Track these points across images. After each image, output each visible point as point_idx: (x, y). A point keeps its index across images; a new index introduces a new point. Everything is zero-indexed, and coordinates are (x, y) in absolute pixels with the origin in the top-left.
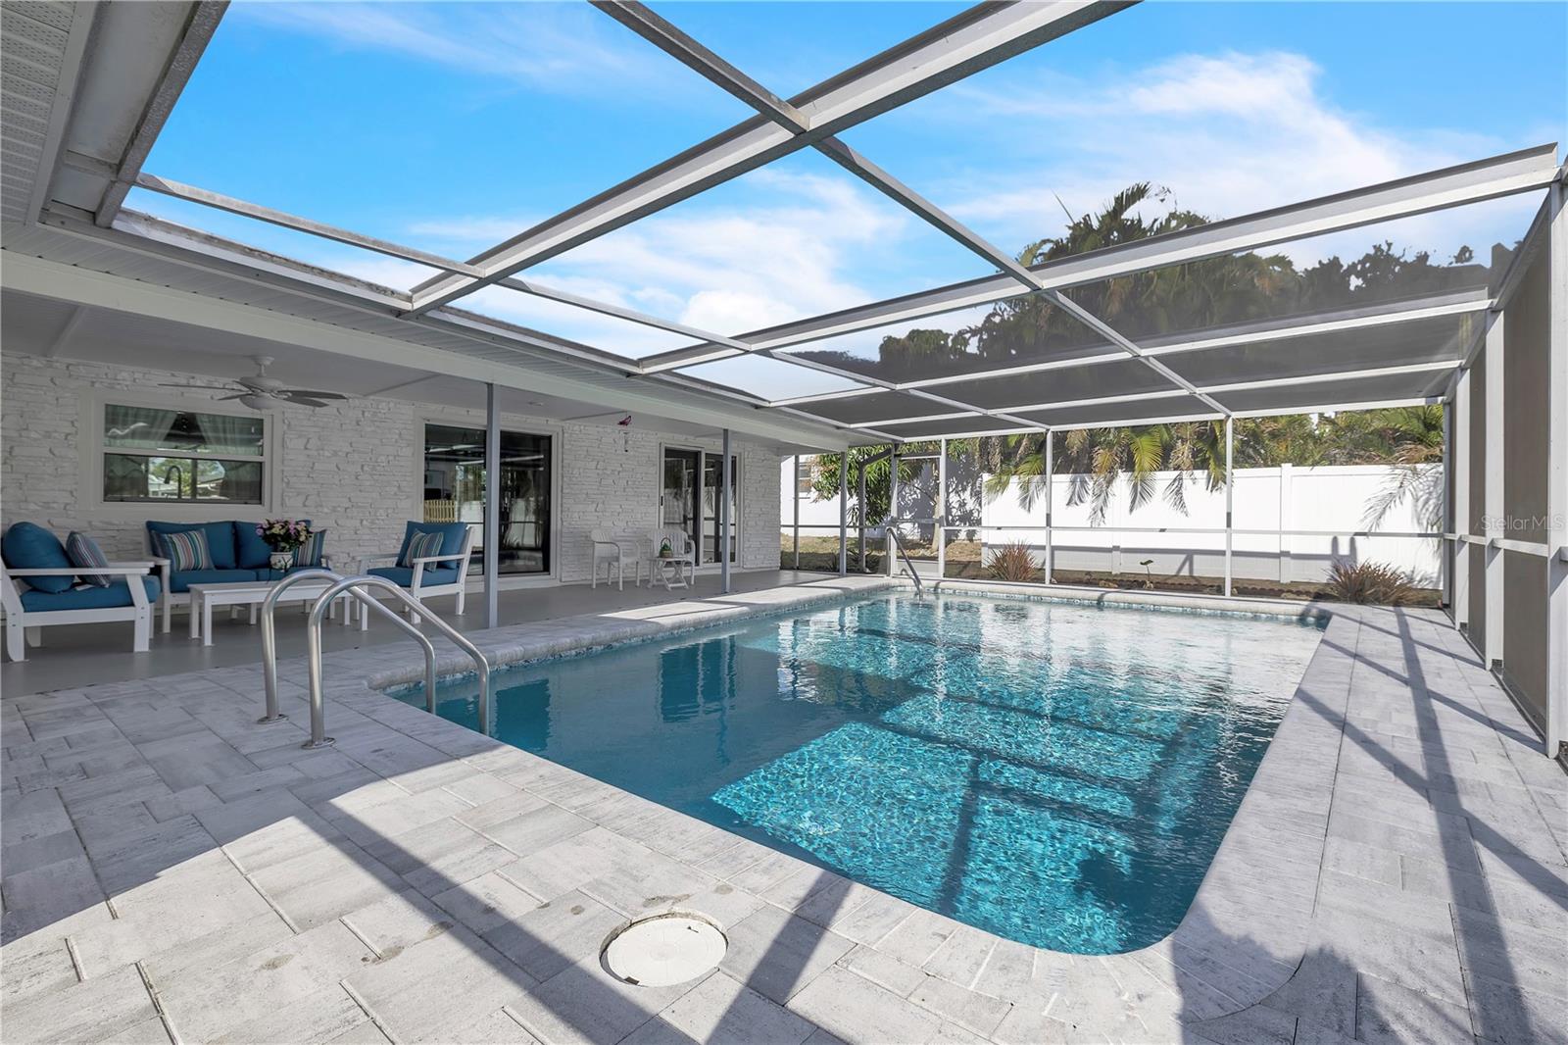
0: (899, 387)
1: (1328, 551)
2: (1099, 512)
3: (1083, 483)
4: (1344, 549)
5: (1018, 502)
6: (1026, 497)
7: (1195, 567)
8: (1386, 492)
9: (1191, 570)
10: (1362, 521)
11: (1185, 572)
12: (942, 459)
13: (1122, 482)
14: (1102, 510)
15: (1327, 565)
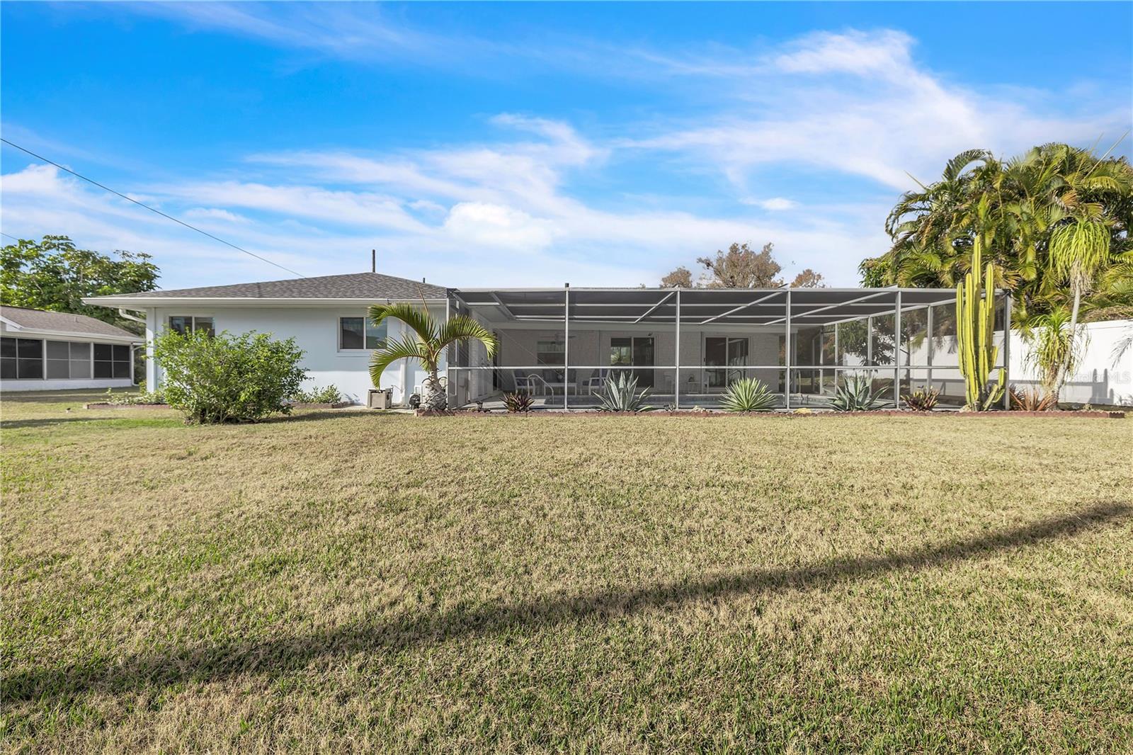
0: (719, 316)
1: (1091, 380)
4: (1100, 379)
7: (946, 391)
8: (1126, 338)
9: (944, 392)
10: (1110, 358)
11: (942, 394)
12: (836, 333)
15: (1089, 390)
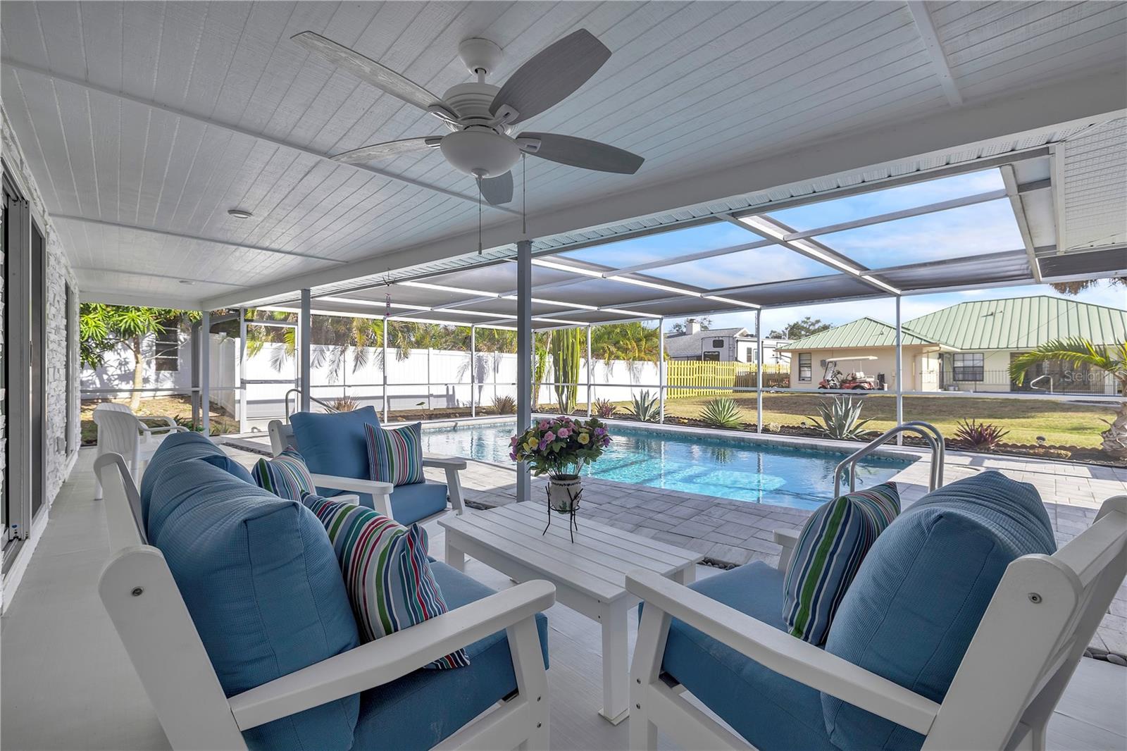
1: (445, 393)
2: (334, 372)
3: (322, 351)
5: (270, 363)
6: (277, 360)
13: (351, 352)
14: (336, 371)
